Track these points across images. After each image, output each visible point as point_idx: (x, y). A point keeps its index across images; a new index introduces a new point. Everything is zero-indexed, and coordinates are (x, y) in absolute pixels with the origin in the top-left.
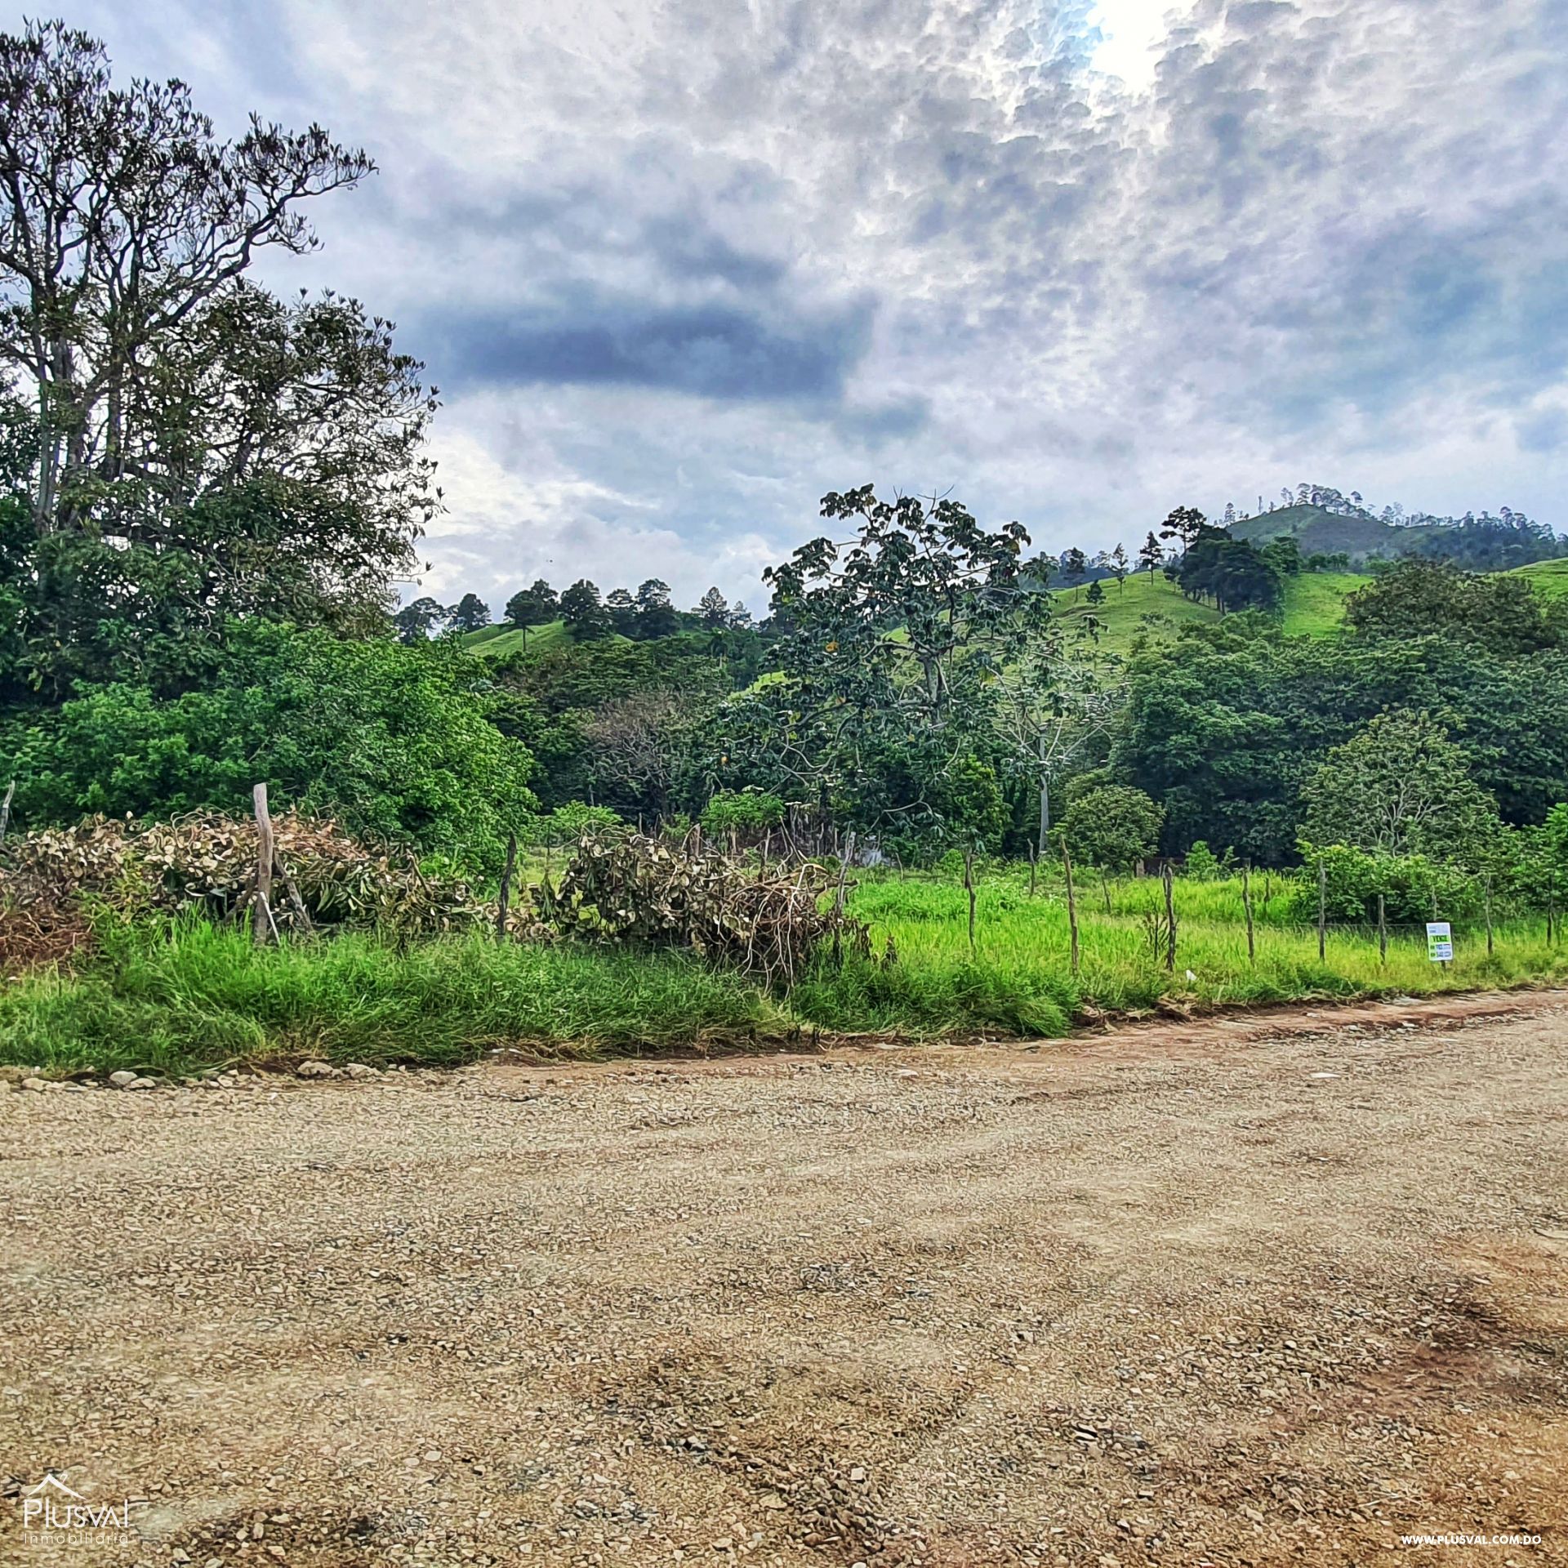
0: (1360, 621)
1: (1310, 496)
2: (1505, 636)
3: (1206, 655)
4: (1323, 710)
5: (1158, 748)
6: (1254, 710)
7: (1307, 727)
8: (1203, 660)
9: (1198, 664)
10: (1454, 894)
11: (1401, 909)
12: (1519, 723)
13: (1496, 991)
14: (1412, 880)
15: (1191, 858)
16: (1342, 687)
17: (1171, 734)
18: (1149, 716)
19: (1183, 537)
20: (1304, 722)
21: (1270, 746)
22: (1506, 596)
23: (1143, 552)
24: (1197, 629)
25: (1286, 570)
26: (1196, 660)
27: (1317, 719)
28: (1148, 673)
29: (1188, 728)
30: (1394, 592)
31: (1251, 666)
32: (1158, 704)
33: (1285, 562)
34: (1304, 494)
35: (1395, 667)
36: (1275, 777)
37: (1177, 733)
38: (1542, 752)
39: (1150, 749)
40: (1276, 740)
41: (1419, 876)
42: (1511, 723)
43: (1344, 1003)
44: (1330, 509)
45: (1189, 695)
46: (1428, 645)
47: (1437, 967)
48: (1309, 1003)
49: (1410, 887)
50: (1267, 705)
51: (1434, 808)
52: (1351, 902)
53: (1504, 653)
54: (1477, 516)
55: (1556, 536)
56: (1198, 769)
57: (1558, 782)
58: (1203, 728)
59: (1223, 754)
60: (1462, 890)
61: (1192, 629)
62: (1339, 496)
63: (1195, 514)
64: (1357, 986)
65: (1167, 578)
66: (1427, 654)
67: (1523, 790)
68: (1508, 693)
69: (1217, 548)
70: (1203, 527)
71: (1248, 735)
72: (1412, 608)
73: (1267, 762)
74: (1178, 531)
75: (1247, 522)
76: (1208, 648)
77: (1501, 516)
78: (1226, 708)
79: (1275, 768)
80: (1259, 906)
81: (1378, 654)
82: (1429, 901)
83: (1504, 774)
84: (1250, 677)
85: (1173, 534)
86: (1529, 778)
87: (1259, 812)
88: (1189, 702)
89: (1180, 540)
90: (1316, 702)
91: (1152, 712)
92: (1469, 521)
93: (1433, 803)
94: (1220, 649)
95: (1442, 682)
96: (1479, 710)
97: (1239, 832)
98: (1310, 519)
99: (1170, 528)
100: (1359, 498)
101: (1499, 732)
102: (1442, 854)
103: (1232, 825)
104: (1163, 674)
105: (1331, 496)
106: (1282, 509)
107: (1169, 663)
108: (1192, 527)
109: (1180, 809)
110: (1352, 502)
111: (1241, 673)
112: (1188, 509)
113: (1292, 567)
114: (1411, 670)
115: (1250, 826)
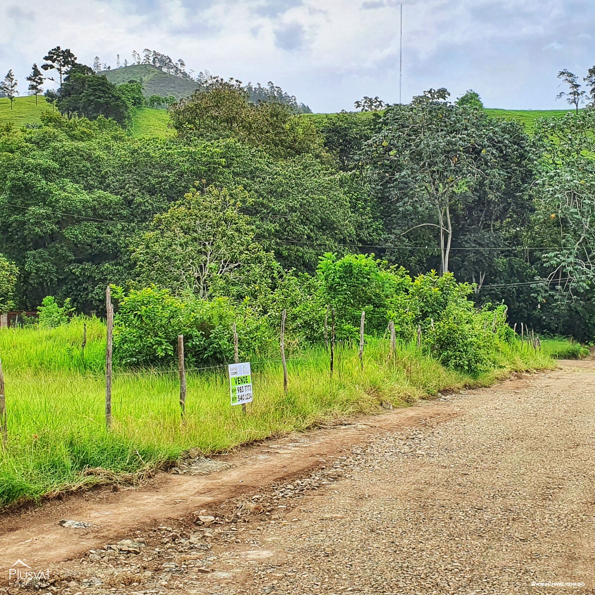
0: (179, 126)
1: (151, 59)
2: (276, 145)
3: (61, 141)
4: (152, 191)
5: (19, 217)
6: (99, 188)
7: (140, 204)
8: (58, 145)
9: (55, 148)
10: (251, 332)
11: (205, 349)
12: (287, 206)
13: (294, 435)
14: (215, 321)
15: (43, 311)
16: (166, 173)
17: (29, 205)
18: (10, 189)
19: (59, 70)
20: (138, 200)
21: (111, 219)
22: (277, 116)
23: (29, 79)
24: (55, 120)
25: (134, 104)
26: (53, 144)
27: (148, 197)
28: (12, 151)
29: (44, 201)
30: (203, 105)
31: (98, 153)
32: (19, 179)
33: (133, 98)
34: (147, 57)
35: (204, 159)
36: (115, 244)
37: (35, 205)
38: (301, 227)
39: (12, 219)
40: (115, 214)
41: (221, 317)
42: (281, 206)
43: (128, 482)
44: (165, 70)
45: (46, 172)
46: (227, 147)
47: (238, 412)
48: (79, 492)
49: (213, 327)
50: (108, 186)
51: (232, 266)
52: (160, 344)
53: (276, 156)
54: (254, 86)
55: (298, 104)
56: (53, 236)
57: (311, 250)
58: (57, 201)
59: (73, 224)
60: (257, 328)
61: (50, 120)
62: (170, 61)
63: (67, 54)
64: (147, 455)
65: (48, 101)
66: (226, 152)
67: (289, 255)
68: (280, 184)
69: (84, 81)
70: (74, 65)
71: (94, 209)
72: (214, 118)
73: (109, 233)
74: (56, 65)
75: (109, 71)
76: (62, 136)
77: (268, 88)
78: (77, 186)
79: (115, 236)
80: (77, 353)
81: (192, 149)
82: (230, 340)
83: (277, 244)
84: (97, 161)
85: (52, 67)
86: (293, 247)
87: (102, 272)
88: (46, 179)
89: (58, 73)
90: (147, 184)
91: (14, 186)
92: (250, 88)
93: (231, 262)
94: (73, 138)
95: (236, 174)
96: (261, 195)
97: (85, 289)
98: (152, 75)
99: (49, 62)
100: (182, 64)
101: (275, 213)
102: (240, 297)
103: (80, 283)
104: (25, 154)
105: (165, 61)
106: (133, 66)
107: (30, 145)
108: (66, 63)
109: (38, 269)
110: (179, 66)
111: (89, 158)
112: (63, 49)
113: (137, 102)
114: (215, 163)
115: (95, 283)
